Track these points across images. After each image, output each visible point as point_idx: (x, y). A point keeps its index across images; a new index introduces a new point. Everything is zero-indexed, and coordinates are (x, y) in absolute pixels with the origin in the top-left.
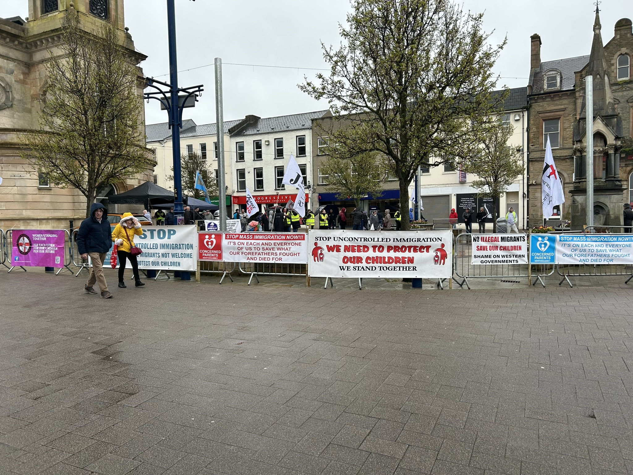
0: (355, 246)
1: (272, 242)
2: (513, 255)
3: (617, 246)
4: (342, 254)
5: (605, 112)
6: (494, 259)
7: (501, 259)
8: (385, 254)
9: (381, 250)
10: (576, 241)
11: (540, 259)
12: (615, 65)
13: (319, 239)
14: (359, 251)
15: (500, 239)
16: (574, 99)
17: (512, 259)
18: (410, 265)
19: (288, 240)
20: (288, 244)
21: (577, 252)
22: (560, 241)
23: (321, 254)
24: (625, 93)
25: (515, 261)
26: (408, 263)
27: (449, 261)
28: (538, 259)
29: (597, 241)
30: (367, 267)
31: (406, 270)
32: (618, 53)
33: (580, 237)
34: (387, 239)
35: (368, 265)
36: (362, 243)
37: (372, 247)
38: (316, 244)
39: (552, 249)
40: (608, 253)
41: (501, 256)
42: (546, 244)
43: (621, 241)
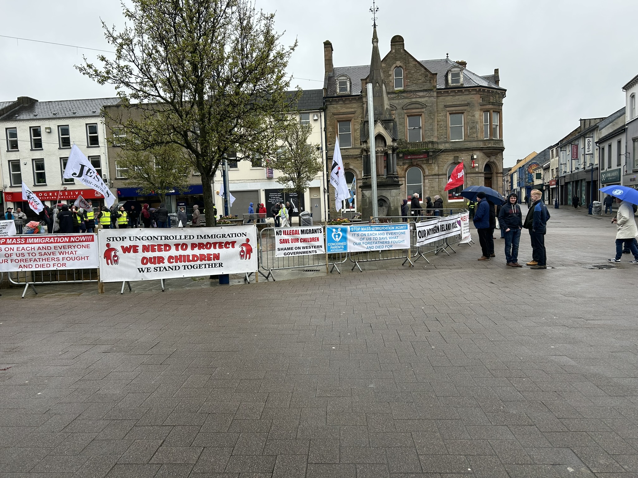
0: (156, 246)
1: (52, 245)
2: (312, 246)
3: (395, 233)
4: (141, 254)
5: (384, 116)
6: (296, 251)
7: (302, 250)
8: (189, 252)
9: (184, 248)
10: (363, 231)
11: (335, 249)
12: (392, 76)
13: (111, 239)
14: (160, 250)
15: (300, 232)
16: (361, 104)
17: (311, 250)
18: (216, 261)
19: (72, 242)
20: (72, 247)
21: (365, 241)
22: (351, 231)
23: (115, 256)
24: (400, 101)
25: (314, 252)
26: (214, 260)
27: (254, 255)
28: (333, 249)
29: (379, 230)
30: (169, 267)
31: (212, 267)
32: (394, 66)
33: (366, 227)
34: (190, 236)
35: (171, 265)
36: (163, 242)
37: (175, 245)
38: (108, 245)
39: (345, 239)
40: (388, 240)
41: (301, 248)
42: (339, 235)
43: (398, 229)
